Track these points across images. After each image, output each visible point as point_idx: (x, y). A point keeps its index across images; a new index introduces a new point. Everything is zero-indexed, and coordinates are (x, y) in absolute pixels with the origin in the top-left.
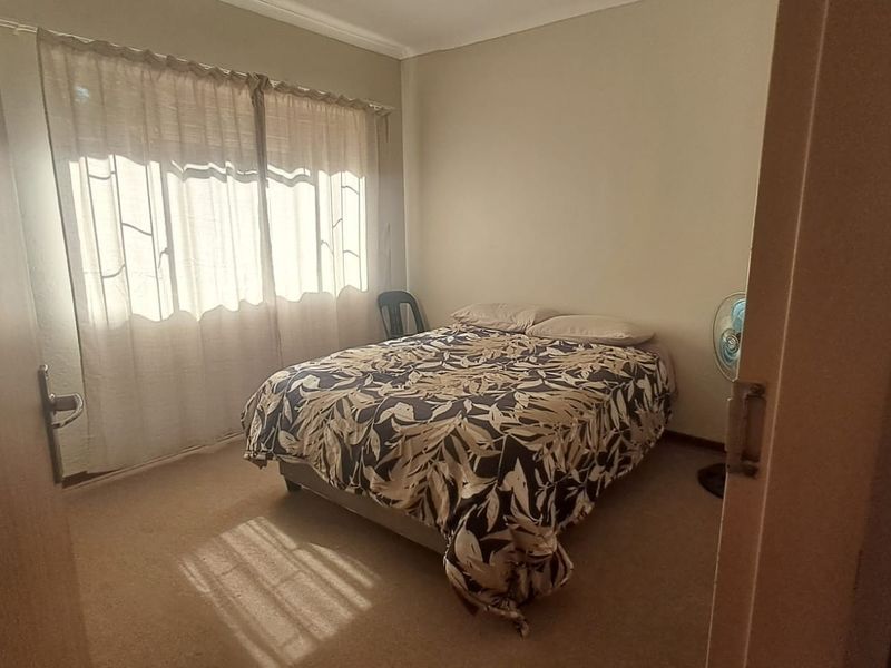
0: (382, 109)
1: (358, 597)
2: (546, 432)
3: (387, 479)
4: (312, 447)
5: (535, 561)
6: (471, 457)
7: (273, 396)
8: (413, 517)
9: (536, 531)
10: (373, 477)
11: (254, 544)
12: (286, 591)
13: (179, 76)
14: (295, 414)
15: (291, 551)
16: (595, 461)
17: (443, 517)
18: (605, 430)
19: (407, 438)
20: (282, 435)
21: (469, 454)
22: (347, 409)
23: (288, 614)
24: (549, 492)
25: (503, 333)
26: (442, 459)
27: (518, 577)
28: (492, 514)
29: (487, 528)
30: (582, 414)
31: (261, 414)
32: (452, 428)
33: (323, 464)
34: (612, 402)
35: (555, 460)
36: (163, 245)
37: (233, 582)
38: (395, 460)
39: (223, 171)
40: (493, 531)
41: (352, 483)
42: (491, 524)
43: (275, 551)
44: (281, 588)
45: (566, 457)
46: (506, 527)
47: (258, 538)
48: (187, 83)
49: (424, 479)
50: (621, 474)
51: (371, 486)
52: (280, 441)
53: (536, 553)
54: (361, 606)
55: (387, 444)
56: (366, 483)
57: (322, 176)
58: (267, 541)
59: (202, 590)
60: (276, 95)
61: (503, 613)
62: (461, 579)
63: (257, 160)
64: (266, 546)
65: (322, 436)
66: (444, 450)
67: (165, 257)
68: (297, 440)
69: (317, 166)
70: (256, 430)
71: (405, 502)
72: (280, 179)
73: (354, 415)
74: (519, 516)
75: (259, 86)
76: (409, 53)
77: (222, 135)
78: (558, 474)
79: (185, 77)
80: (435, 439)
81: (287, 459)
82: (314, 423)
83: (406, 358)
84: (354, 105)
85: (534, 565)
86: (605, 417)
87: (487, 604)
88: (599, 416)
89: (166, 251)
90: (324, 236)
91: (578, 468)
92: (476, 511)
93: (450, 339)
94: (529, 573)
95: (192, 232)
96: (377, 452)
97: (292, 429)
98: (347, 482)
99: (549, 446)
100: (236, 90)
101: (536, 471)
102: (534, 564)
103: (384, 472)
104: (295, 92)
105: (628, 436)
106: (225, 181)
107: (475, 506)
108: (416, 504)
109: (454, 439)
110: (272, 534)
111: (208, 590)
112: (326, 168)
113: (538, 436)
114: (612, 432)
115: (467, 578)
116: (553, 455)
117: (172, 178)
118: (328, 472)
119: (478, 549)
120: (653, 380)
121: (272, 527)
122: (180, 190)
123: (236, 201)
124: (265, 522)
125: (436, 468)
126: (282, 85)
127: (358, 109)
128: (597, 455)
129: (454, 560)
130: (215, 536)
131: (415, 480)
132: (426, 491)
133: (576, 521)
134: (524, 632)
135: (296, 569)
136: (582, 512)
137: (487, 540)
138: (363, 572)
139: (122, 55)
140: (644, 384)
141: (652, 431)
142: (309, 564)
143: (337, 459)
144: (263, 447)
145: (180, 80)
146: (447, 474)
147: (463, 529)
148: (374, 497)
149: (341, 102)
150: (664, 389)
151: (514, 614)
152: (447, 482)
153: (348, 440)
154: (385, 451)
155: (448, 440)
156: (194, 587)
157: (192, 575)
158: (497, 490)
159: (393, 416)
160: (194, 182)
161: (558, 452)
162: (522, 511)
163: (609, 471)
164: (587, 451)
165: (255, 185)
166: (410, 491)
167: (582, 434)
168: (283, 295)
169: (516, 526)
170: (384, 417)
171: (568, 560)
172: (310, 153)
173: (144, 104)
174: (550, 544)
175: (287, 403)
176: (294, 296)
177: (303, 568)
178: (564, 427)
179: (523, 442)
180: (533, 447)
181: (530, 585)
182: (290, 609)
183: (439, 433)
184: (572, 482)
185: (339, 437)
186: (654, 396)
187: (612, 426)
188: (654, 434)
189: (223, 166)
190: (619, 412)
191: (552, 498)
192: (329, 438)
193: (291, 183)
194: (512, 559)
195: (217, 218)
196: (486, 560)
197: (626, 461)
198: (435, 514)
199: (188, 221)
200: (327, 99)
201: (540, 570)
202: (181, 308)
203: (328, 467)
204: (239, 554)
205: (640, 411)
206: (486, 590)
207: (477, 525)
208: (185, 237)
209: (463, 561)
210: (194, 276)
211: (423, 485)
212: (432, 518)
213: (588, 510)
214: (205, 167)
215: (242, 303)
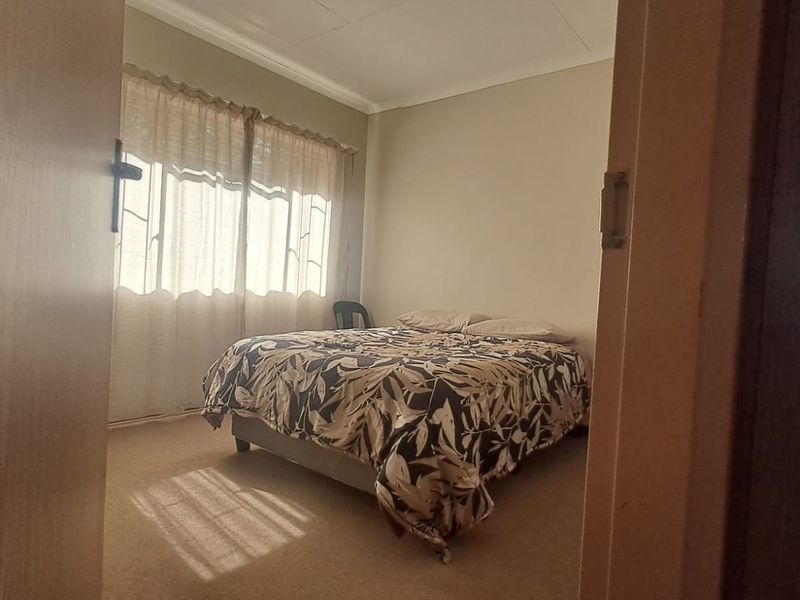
0: (350, 149)
1: (294, 528)
2: (473, 383)
3: (329, 421)
4: (265, 398)
5: (460, 493)
6: (405, 393)
7: (235, 357)
8: (350, 455)
9: (462, 464)
10: (316, 419)
11: (201, 486)
12: (227, 521)
13: (188, 100)
14: (252, 371)
15: (234, 493)
16: (517, 424)
17: (378, 448)
18: (528, 399)
19: (350, 381)
20: (239, 389)
21: (403, 391)
22: (299, 362)
23: (227, 536)
24: (474, 438)
25: (443, 332)
26: (379, 397)
27: (443, 507)
28: (421, 442)
29: (415, 453)
30: (506, 378)
31: (222, 373)
32: (391, 371)
33: (273, 413)
34: (534, 376)
35: (481, 410)
36: (156, 231)
37: (178, 511)
38: (337, 403)
39: (214, 178)
40: (421, 457)
41: (297, 428)
42: (420, 450)
43: (220, 492)
44: (222, 518)
45: (491, 411)
46: (433, 456)
47: (205, 481)
48: (194, 108)
49: (363, 416)
50: (542, 446)
51: (314, 429)
52: (236, 396)
53: (460, 485)
54: (295, 534)
55: (332, 388)
56: (310, 426)
57: (296, 195)
58: (213, 484)
59: (148, 515)
60: (264, 127)
61: (427, 537)
62: (390, 498)
63: (243, 175)
64: (211, 487)
65: (275, 387)
66: (382, 389)
67: (156, 241)
68: (252, 394)
69: (292, 187)
70: (215, 388)
71: (344, 440)
72: (260, 192)
73: (304, 366)
74: (445, 447)
75: (251, 118)
76: (375, 108)
77: (216, 152)
78: (483, 424)
79: (193, 102)
80: (373, 381)
81: (239, 412)
82: (268, 377)
83: (353, 339)
84: (327, 142)
85: (458, 498)
86: (527, 388)
87: (412, 526)
88: (522, 384)
89: (157, 237)
90: (293, 245)
91: (502, 424)
92: (407, 437)
93: (394, 333)
94: (453, 505)
95: (182, 224)
96: (322, 396)
97: (247, 384)
98: (292, 427)
99: (476, 396)
100: (233, 119)
101: (463, 414)
102: (458, 496)
103: (327, 415)
104: (280, 125)
105: (548, 410)
106: (214, 186)
107: (406, 433)
108: (352, 442)
109: (392, 379)
110: (219, 480)
111: (153, 515)
112: (300, 188)
113: (466, 385)
114: (534, 403)
115: (395, 498)
116: (479, 405)
117: (170, 178)
118: (276, 420)
119: (406, 471)
120: (572, 369)
121: (220, 475)
122: (176, 189)
123: (221, 205)
124: (213, 471)
125: (374, 405)
126: (270, 118)
127: (330, 146)
128: (520, 419)
129: (384, 482)
130: (165, 478)
131: (354, 418)
132: (364, 427)
133: (499, 475)
134: (445, 560)
135: (237, 505)
136: (505, 468)
137: (415, 465)
138: (300, 511)
139: (145, 78)
140: (564, 369)
141: (571, 414)
142: (251, 502)
143: (286, 406)
144: (220, 402)
145: (188, 104)
146: (383, 410)
147: (394, 454)
148: (315, 439)
149: (317, 138)
150: (582, 380)
151: (438, 540)
152: (382, 416)
153: (298, 388)
154: (329, 394)
155: (386, 381)
156: (140, 513)
157: (140, 504)
158: (427, 421)
159: (339, 364)
160: (188, 184)
161: (483, 404)
162: (449, 444)
163: (531, 439)
164: (510, 412)
165: (239, 194)
166: (348, 430)
167: (506, 395)
168: (252, 290)
169: (442, 457)
170: (331, 366)
171: (489, 497)
172: (288, 174)
173: (156, 117)
174: (473, 479)
175: (246, 362)
176: (261, 292)
177: (244, 505)
178: (490, 384)
179: (452, 387)
180: (461, 393)
181: (454, 518)
182: (228, 533)
183: (378, 375)
184: (495, 436)
185: (289, 386)
186: (572, 383)
187: (534, 398)
188: (572, 418)
189: (215, 175)
190: (540, 386)
191: (477, 445)
192: (281, 387)
193: (269, 196)
194: (438, 487)
195: (204, 216)
196: (414, 482)
197: (546, 434)
198: (370, 449)
199: (179, 214)
200: (305, 134)
201: (464, 503)
202: (163, 287)
203: (277, 415)
204: (186, 492)
205: (559, 392)
206: (412, 511)
207: (408, 450)
208: (175, 227)
209: (392, 482)
210: (178, 261)
211: (362, 421)
212: (367, 453)
213: (511, 468)
214: (200, 173)
215: (215, 291)
